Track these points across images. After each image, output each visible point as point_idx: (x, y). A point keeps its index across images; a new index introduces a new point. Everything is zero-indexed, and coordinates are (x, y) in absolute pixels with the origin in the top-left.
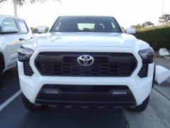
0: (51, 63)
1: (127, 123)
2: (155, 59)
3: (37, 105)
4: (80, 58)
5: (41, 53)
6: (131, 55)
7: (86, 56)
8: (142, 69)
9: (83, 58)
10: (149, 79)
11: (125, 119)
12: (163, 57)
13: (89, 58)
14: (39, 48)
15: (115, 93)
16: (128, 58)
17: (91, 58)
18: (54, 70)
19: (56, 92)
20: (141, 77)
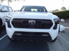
0: (18, 23)
1: (48, 46)
2: (60, 23)
3: (12, 39)
4: (30, 21)
5: (14, 19)
6: (50, 20)
7: (32, 21)
8: (55, 26)
9: (31, 21)
10: (57, 30)
11: (48, 45)
12: (62, 22)
13: (33, 21)
14: (13, 17)
15: (44, 35)
16: (49, 22)
17: (34, 21)
18: (19, 26)
19: (20, 34)
20: (54, 29)
